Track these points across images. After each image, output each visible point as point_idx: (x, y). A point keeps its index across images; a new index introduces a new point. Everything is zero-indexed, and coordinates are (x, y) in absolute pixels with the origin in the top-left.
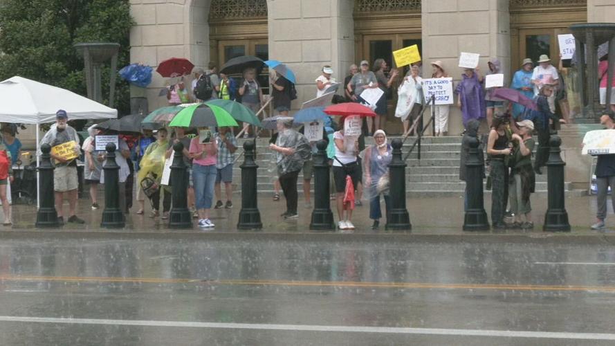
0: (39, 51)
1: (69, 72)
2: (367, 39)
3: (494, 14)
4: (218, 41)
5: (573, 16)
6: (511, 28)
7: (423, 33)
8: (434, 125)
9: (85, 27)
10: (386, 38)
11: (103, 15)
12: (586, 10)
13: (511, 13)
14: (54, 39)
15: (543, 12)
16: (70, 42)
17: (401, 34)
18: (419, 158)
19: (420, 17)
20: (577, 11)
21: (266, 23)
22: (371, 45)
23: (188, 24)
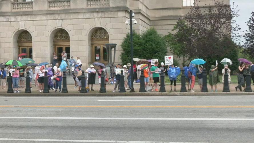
2: (57, 47)
3: (87, 41)
4: (20, 47)
5: (106, 42)
6: (91, 44)
10: (61, 47)
12: (109, 41)
13: (91, 41)
15: (99, 41)
17: (65, 46)
19: (69, 42)
20: (107, 41)
21: (32, 43)
22: (58, 48)
23: (12, 43)
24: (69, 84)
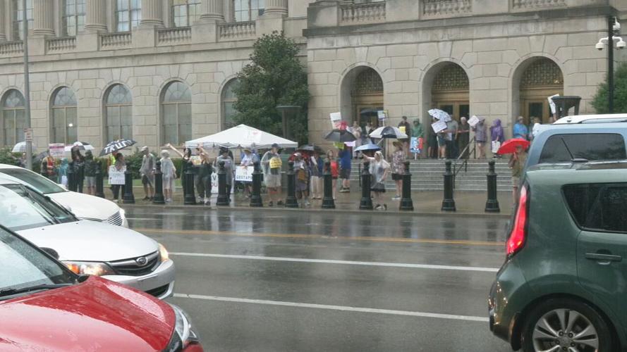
0: (258, 112)
1: (274, 123)
2: (439, 104)
3: (510, 90)
4: (356, 105)
5: (556, 92)
6: (520, 99)
7: (470, 102)
8: (475, 153)
9: (283, 98)
11: (294, 92)
13: (521, 90)
14: (266, 104)
15: (539, 89)
16: (274, 107)
17: (458, 102)
18: (466, 171)
19: (468, 92)
20: (559, 89)
21: (383, 95)
23: (340, 96)
24: (465, 192)
